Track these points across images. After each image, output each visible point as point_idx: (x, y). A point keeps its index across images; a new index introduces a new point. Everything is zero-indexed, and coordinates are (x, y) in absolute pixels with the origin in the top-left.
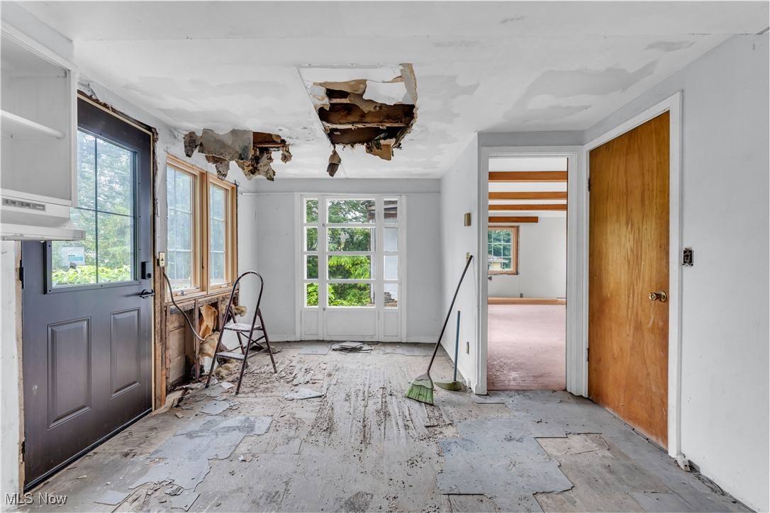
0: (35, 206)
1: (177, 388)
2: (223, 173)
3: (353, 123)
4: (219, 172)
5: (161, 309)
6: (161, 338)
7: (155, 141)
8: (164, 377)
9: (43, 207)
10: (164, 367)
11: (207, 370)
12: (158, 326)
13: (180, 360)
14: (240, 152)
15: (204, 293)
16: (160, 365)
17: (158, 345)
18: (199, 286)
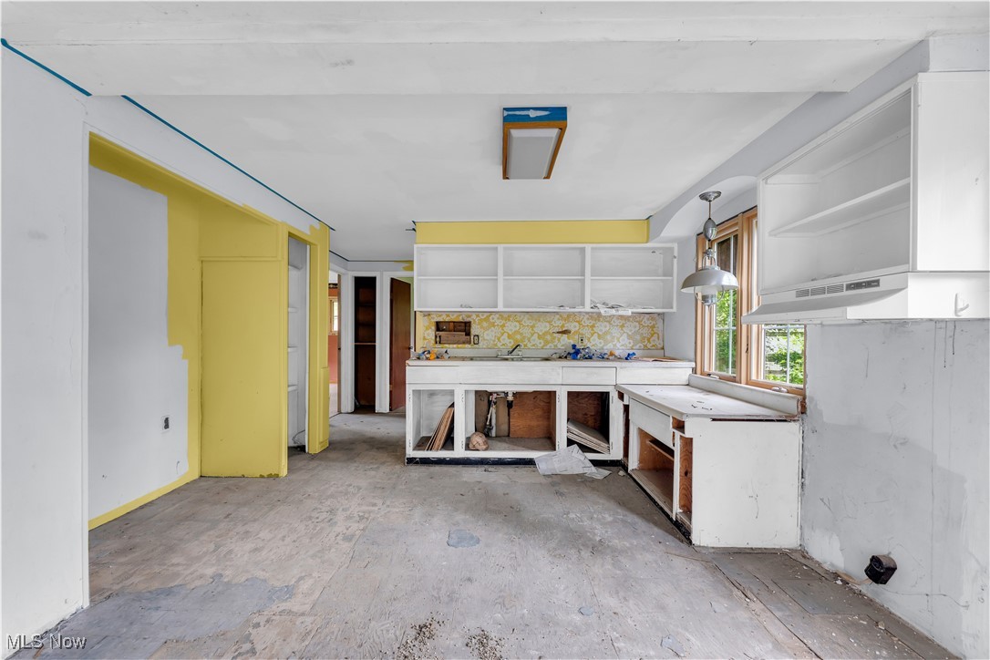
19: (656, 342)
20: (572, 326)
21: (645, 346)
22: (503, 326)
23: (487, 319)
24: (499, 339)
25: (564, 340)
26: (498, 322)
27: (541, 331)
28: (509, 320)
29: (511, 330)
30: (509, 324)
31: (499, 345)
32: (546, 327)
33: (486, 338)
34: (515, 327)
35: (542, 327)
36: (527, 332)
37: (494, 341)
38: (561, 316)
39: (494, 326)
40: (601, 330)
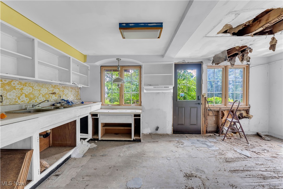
0: (167, 87)
1: (213, 133)
2: (233, 64)
3: (262, 27)
4: (231, 64)
5: (204, 108)
6: (204, 116)
7: (203, 64)
8: (205, 127)
9: (169, 87)
10: (205, 124)
11: (225, 132)
12: (203, 113)
13: (215, 125)
14: (225, 58)
15: (226, 107)
16: (204, 123)
17: (203, 118)
18: (224, 104)
19: (79, 97)
20: (56, 91)
21: (77, 98)
22: (22, 89)
23: (9, 84)
24: (19, 98)
25: (53, 97)
26: (18, 86)
27: (44, 92)
28: (26, 86)
29: (27, 92)
30: (25, 88)
31: (19, 102)
32: (46, 91)
33: (8, 97)
34: (30, 90)
35: (44, 91)
36: (36, 93)
37: (16, 99)
38: (52, 85)
39: (15, 89)
40: (66, 93)
